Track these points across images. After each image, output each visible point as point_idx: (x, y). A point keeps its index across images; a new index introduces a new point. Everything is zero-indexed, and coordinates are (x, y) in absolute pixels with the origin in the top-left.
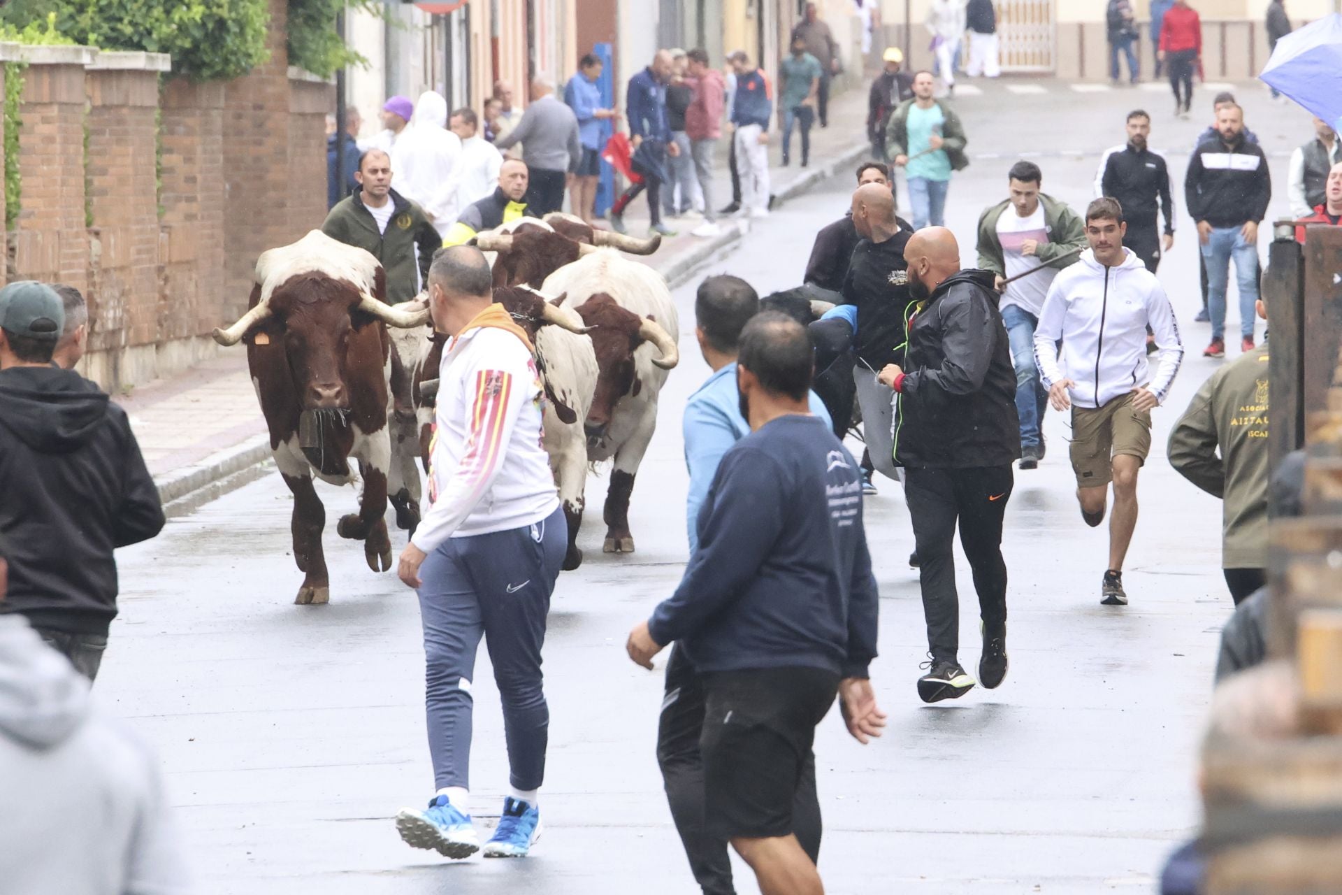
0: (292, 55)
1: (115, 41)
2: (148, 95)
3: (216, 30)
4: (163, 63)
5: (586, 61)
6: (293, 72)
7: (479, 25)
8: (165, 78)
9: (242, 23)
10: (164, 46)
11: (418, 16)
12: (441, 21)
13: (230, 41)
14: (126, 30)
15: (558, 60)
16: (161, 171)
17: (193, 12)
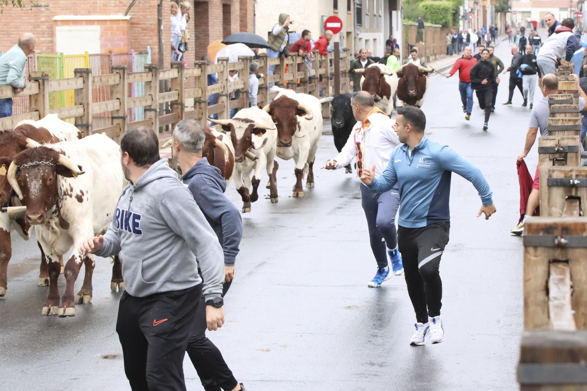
0: (454, 25)
1: (436, 24)
2: (439, 29)
3: (446, 23)
4: (441, 26)
5: (484, 26)
6: (454, 27)
7: (473, 22)
8: (441, 28)
9: (449, 22)
10: (441, 24)
11: (466, 21)
12: (469, 22)
13: (448, 24)
14: (437, 22)
15: (481, 26)
16: (441, 37)
17: (444, 21)
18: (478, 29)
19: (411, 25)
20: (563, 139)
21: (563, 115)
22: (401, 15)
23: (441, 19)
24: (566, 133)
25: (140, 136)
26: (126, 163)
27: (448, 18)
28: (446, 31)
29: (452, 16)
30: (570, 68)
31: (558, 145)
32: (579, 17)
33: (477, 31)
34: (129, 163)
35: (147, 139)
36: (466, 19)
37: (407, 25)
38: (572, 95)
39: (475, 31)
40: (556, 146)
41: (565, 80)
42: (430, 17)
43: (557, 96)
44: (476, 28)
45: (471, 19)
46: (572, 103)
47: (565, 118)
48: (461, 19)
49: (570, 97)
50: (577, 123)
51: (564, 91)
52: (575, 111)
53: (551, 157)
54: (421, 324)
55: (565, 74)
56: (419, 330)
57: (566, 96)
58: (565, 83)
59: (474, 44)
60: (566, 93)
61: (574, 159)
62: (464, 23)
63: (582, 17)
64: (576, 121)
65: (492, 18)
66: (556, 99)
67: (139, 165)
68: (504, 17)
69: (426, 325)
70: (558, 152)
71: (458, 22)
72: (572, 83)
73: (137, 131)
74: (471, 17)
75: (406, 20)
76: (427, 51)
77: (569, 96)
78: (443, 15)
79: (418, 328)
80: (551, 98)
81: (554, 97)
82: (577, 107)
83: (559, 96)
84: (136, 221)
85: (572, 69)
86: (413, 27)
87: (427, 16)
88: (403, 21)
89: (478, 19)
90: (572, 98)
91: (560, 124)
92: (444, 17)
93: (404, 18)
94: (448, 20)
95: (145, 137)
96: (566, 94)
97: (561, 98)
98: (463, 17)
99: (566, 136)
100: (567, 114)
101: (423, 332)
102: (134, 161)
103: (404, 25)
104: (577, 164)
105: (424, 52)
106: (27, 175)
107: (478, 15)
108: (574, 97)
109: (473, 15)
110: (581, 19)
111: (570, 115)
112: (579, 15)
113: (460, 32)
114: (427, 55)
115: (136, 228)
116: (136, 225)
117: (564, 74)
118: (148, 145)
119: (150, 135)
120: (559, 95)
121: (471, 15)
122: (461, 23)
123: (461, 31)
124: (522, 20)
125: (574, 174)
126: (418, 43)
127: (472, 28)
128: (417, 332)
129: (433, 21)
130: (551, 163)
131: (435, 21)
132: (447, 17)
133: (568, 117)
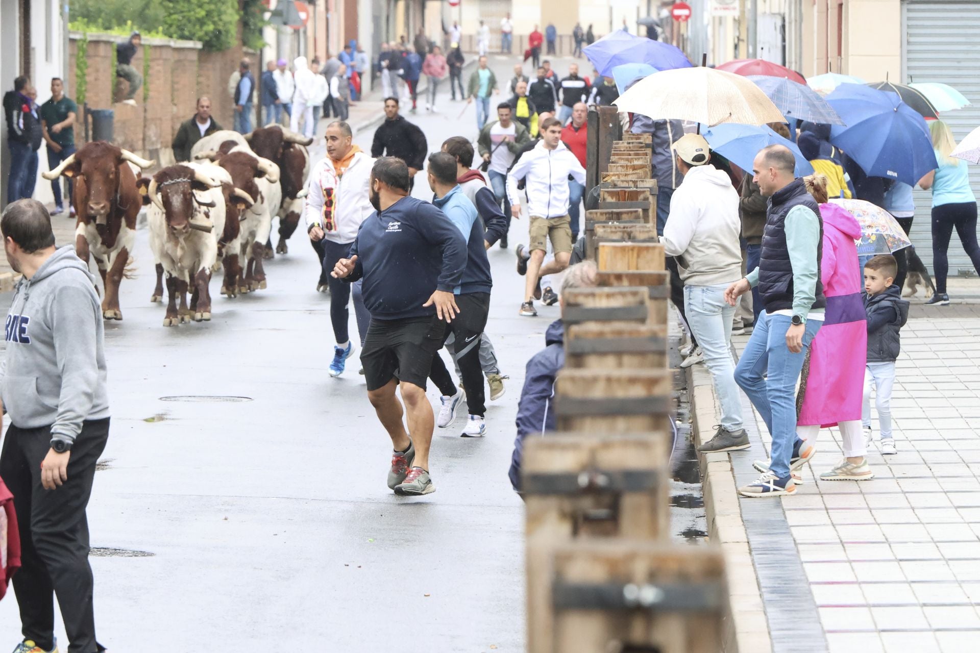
0: (245, 43)
1: (182, 37)
2: (194, 57)
3: (218, 34)
4: (199, 45)
6: (245, 49)
7: (310, 33)
8: (200, 51)
9: (227, 32)
10: (200, 39)
11: (289, 30)
12: (296, 32)
13: (223, 38)
14: (186, 33)
15: (337, 46)
16: (198, 83)
17: (211, 27)
18: (328, 56)
19: (96, 43)
20: (606, 445)
21: (611, 361)
22: (62, 7)
23: (201, 22)
24: (621, 424)
25: (24, 212)
26: (10, 250)
27: (225, 18)
28: (217, 62)
29: (237, 12)
30: (641, 197)
31: (591, 467)
32: (678, 18)
33: (322, 65)
34: (15, 250)
35: (34, 215)
36: (285, 24)
37: (84, 41)
38: (644, 290)
39: (315, 61)
40: (585, 468)
41: (623, 240)
42: (162, 13)
43: (593, 295)
44: (321, 54)
45: (304, 23)
46: (643, 320)
47: (616, 373)
48: (269, 23)
49: (638, 299)
50: (658, 391)
51: (619, 277)
52: (653, 347)
53: (568, 505)
54: (448, 397)
55: (624, 217)
56: (445, 404)
57: (623, 294)
58: (623, 249)
59: (316, 109)
60: (625, 282)
61: (645, 515)
62: (279, 33)
63: (687, 17)
64: (652, 382)
65: (376, 19)
66: (590, 303)
67: (28, 251)
68: (418, 15)
69: (454, 398)
70: (592, 490)
71: (261, 32)
72: (647, 248)
73: (20, 207)
74: (303, 15)
75: (80, 24)
76: (152, 132)
77: (635, 294)
78: (207, 7)
79: (445, 402)
80: (572, 300)
81: (581, 300)
82: (661, 335)
83: (601, 296)
84: (24, 325)
85: (646, 199)
86: (102, 50)
87: (150, 12)
88: (69, 25)
89: (327, 20)
90: (642, 303)
91: (598, 392)
92: (209, 14)
93: (73, 18)
94: (225, 24)
95: (30, 213)
96: (625, 286)
97: (603, 303)
98: (276, 14)
99: (616, 437)
100: (626, 359)
101: (450, 406)
102: (21, 248)
103: (73, 41)
104: (654, 530)
105: (141, 136)
106: (168, 191)
107: (327, 9)
108: (653, 298)
109: (310, 8)
110: (683, 24)
111: (635, 360)
112: (677, 12)
113: (265, 69)
114: (149, 147)
115: (23, 336)
116: (23, 330)
117: (618, 217)
118: (36, 223)
119: (37, 210)
120: (598, 290)
121: (306, 10)
122: (269, 34)
123: (269, 64)
124: (482, 23)
125: (640, 568)
126: (118, 105)
127: (306, 55)
128: (444, 407)
129: (173, 29)
130: (565, 528)
131: (181, 28)
132: (220, 14)
133: (630, 368)
